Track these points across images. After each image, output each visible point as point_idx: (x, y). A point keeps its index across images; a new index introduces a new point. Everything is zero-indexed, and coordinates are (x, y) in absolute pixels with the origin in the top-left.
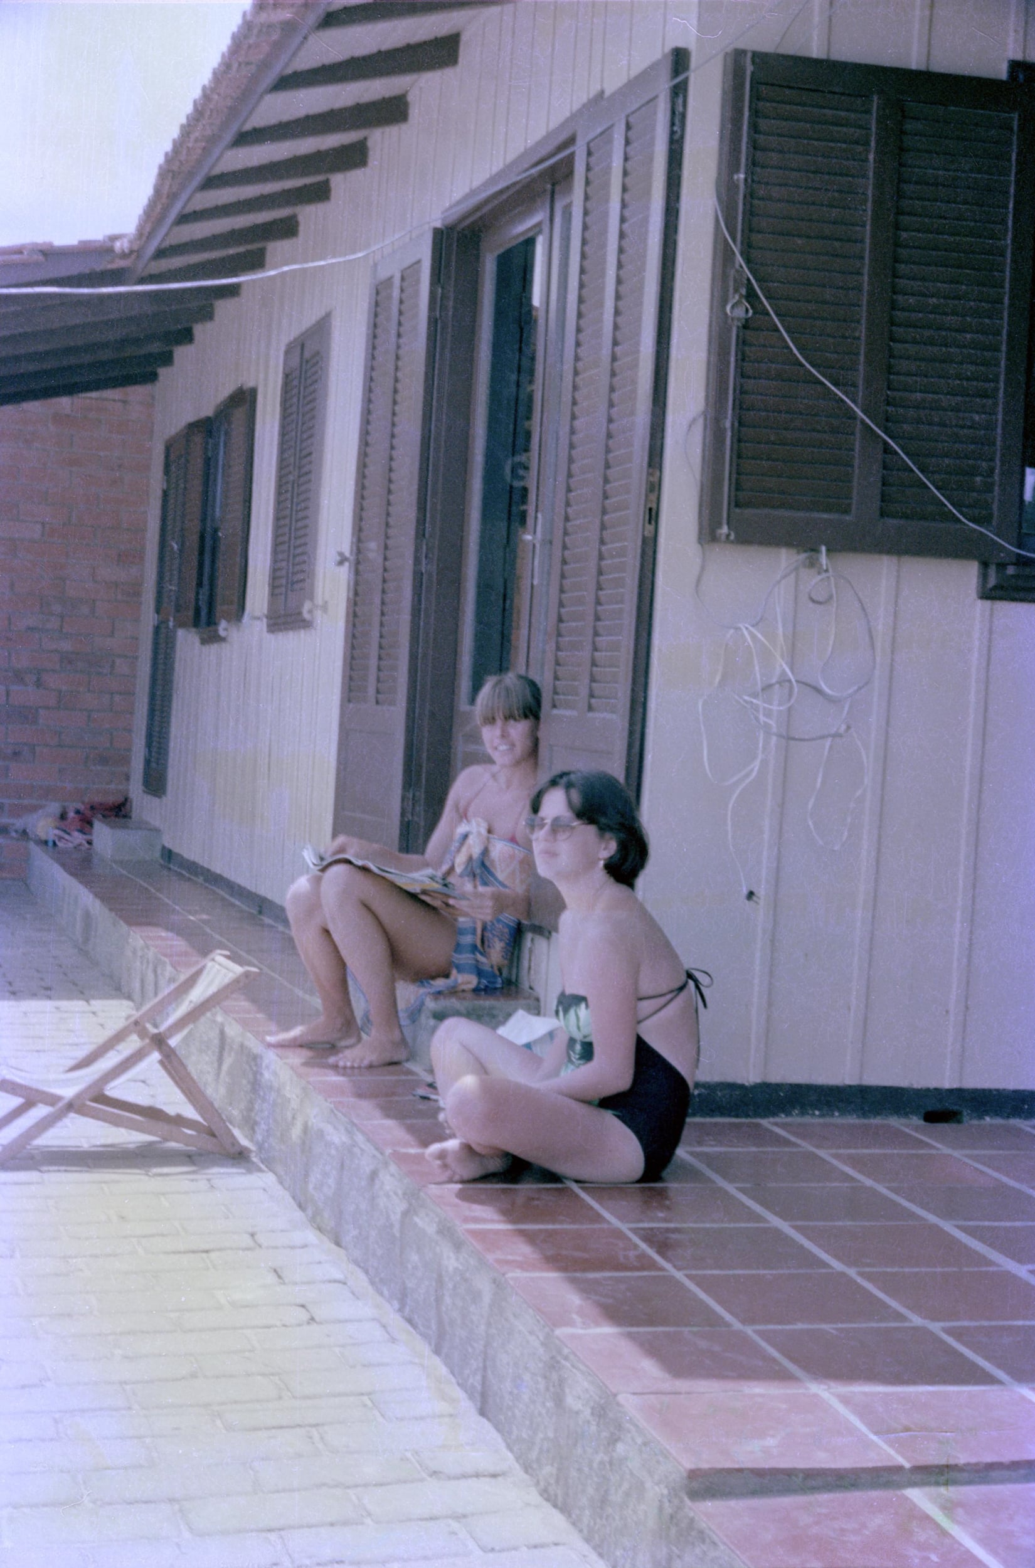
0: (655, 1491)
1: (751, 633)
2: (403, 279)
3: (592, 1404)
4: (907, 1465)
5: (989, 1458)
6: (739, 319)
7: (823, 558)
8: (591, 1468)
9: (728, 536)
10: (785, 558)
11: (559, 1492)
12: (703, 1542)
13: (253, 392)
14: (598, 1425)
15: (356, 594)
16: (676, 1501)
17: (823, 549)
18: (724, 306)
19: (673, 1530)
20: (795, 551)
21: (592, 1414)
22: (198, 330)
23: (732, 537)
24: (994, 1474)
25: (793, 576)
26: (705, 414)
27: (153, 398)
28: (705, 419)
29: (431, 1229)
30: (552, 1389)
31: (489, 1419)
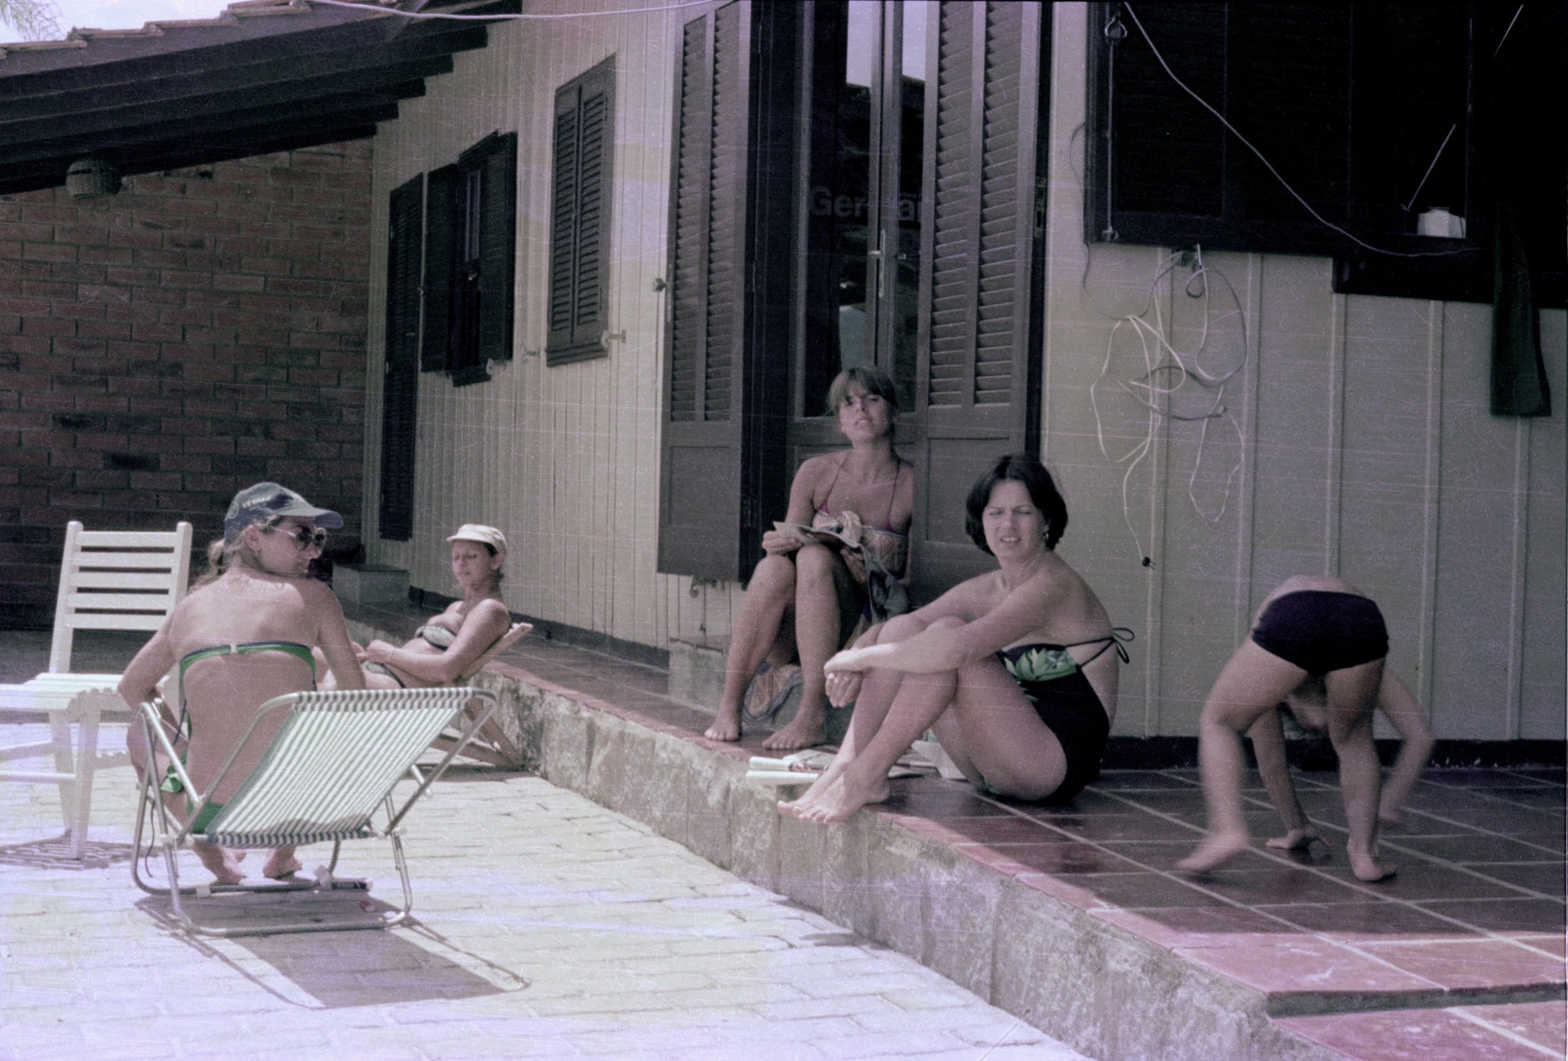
0: (1229, 1018)
1: (1139, 324)
2: (717, 19)
3: (1142, 962)
4: (1446, 989)
5: (1512, 982)
6: (1115, 40)
7: (1198, 255)
8: (1144, 1018)
9: (1113, 236)
10: (1161, 258)
11: (1105, 1048)
12: (1292, 1048)
13: (513, 137)
14: (1151, 979)
15: (675, 318)
16: (1256, 1022)
17: (1198, 247)
18: (1103, 29)
19: (1256, 1046)
20: (1170, 250)
21: (1143, 971)
22: (430, 82)
23: (1117, 236)
24: (1517, 995)
25: (1168, 275)
26: (1086, 125)
27: (371, 151)
28: (1087, 131)
29: (912, 854)
30: (1089, 960)
31: (1000, 1007)
